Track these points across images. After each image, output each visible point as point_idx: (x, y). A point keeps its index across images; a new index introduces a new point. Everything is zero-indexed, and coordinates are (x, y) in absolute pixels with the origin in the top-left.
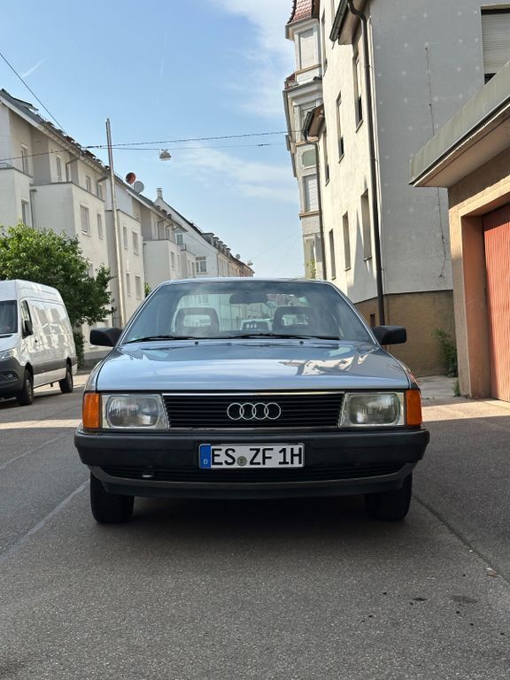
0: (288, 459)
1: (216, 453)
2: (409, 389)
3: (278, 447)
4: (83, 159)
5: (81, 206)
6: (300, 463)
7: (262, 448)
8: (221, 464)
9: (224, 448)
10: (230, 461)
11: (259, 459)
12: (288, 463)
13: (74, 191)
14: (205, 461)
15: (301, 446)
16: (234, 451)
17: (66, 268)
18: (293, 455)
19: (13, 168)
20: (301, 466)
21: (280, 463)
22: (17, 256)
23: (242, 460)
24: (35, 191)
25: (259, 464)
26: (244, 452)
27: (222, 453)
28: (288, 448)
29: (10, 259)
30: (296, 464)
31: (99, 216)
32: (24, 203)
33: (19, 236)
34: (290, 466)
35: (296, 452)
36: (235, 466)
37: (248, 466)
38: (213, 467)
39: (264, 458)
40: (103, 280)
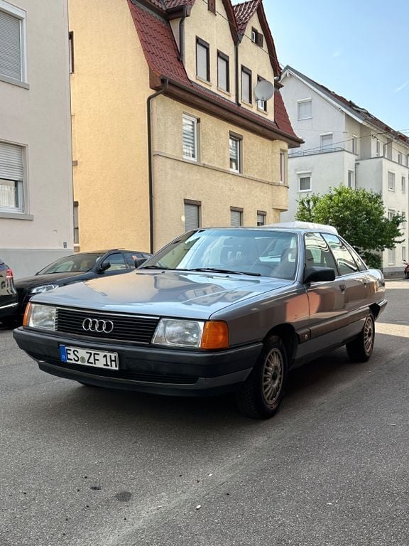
0: (109, 363)
1: (69, 352)
2: (209, 320)
3: (102, 354)
4: (396, 141)
5: (389, 172)
6: (116, 366)
7: (93, 352)
8: (71, 360)
9: (73, 349)
10: (76, 359)
11: (92, 360)
12: (108, 366)
13: (383, 163)
14: (63, 357)
15: (116, 354)
16: (78, 352)
17: (368, 213)
18: (111, 361)
19: (344, 150)
20: (117, 369)
21: (104, 365)
22: (337, 206)
23: (83, 359)
24: (358, 164)
25: (92, 363)
26: (82, 353)
27: (72, 352)
28: (108, 354)
29: (332, 207)
30: (114, 368)
31: (403, 178)
32: (350, 173)
33: (340, 193)
34: (110, 368)
35: (113, 359)
36: (79, 363)
37: (86, 364)
38: (68, 361)
39: (95, 360)
40: (397, 221)
